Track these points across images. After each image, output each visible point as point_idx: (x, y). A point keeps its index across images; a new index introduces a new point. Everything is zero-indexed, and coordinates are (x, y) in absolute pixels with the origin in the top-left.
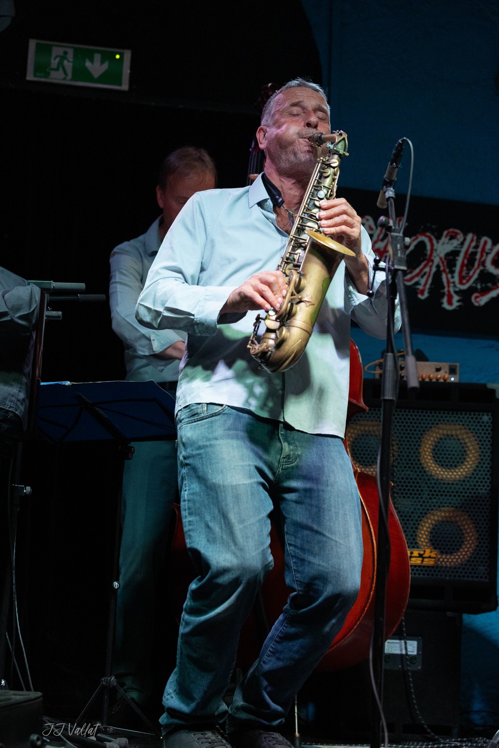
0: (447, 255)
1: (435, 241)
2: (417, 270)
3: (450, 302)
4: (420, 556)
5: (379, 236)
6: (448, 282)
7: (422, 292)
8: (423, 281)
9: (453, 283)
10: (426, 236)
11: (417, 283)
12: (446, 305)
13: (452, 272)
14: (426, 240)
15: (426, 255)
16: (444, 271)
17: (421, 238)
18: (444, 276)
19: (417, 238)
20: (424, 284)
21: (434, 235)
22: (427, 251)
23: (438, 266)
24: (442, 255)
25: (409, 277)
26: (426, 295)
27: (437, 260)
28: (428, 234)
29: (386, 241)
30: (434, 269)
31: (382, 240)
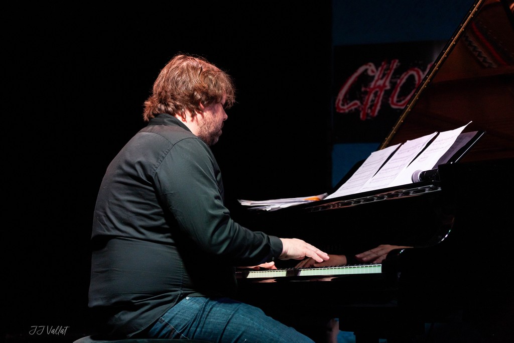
1: (421, 73)
2: (409, 97)
5: (379, 76)
10: (414, 70)
14: (415, 73)
15: (415, 84)
17: (411, 72)
19: (408, 73)
21: (419, 68)
22: (415, 81)
25: (403, 102)
28: (416, 69)
29: (384, 79)
31: (382, 79)
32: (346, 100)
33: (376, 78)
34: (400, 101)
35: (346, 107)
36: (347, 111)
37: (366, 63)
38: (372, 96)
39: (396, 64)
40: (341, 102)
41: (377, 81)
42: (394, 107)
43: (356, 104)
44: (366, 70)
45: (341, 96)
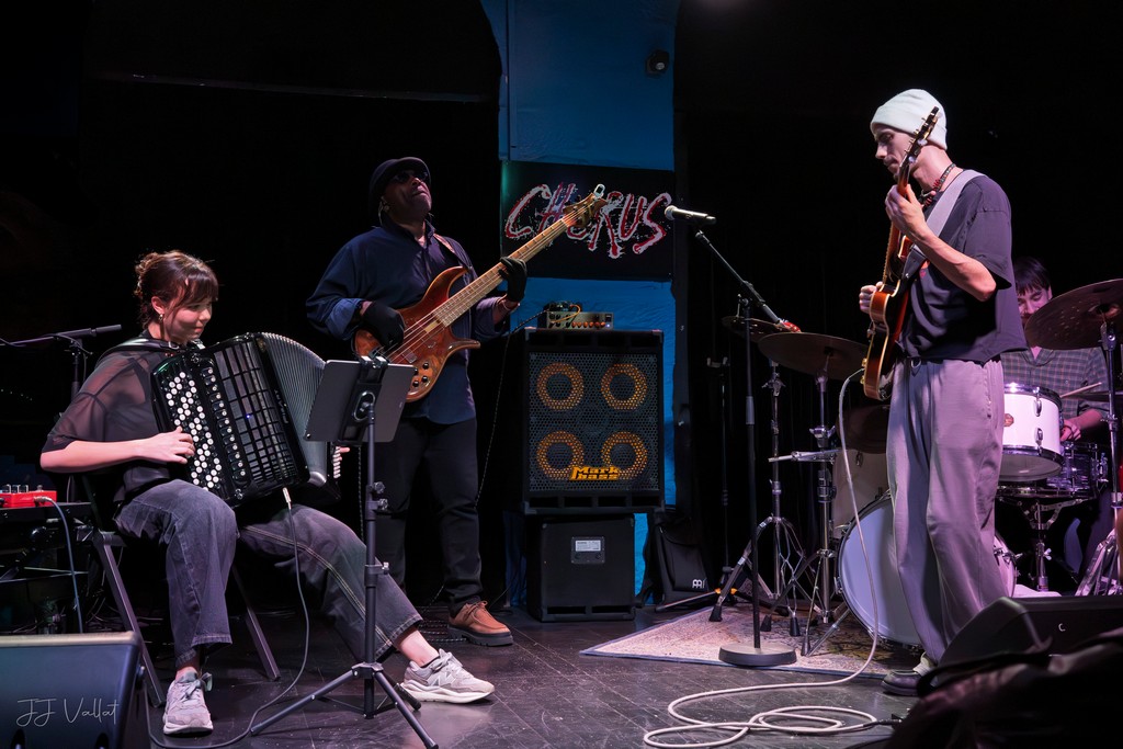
0: (610, 213)
3: (615, 253)
4: (606, 472)
6: (613, 236)
7: (592, 246)
8: (592, 236)
9: (617, 236)
11: (588, 238)
12: (611, 255)
13: (616, 227)
16: (609, 226)
18: (609, 231)
20: (593, 238)
23: (604, 223)
24: (607, 214)
25: (580, 233)
26: (595, 247)
27: (602, 219)
30: (601, 226)
31: (557, 204)
32: (516, 225)
33: (551, 203)
34: (578, 232)
35: (516, 233)
36: (518, 237)
37: (540, 185)
38: (547, 222)
39: (573, 189)
40: (511, 227)
41: (552, 206)
42: (570, 237)
43: (528, 230)
44: (540, 192)
45: (512, 218)
